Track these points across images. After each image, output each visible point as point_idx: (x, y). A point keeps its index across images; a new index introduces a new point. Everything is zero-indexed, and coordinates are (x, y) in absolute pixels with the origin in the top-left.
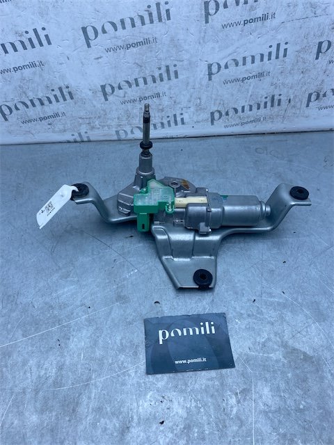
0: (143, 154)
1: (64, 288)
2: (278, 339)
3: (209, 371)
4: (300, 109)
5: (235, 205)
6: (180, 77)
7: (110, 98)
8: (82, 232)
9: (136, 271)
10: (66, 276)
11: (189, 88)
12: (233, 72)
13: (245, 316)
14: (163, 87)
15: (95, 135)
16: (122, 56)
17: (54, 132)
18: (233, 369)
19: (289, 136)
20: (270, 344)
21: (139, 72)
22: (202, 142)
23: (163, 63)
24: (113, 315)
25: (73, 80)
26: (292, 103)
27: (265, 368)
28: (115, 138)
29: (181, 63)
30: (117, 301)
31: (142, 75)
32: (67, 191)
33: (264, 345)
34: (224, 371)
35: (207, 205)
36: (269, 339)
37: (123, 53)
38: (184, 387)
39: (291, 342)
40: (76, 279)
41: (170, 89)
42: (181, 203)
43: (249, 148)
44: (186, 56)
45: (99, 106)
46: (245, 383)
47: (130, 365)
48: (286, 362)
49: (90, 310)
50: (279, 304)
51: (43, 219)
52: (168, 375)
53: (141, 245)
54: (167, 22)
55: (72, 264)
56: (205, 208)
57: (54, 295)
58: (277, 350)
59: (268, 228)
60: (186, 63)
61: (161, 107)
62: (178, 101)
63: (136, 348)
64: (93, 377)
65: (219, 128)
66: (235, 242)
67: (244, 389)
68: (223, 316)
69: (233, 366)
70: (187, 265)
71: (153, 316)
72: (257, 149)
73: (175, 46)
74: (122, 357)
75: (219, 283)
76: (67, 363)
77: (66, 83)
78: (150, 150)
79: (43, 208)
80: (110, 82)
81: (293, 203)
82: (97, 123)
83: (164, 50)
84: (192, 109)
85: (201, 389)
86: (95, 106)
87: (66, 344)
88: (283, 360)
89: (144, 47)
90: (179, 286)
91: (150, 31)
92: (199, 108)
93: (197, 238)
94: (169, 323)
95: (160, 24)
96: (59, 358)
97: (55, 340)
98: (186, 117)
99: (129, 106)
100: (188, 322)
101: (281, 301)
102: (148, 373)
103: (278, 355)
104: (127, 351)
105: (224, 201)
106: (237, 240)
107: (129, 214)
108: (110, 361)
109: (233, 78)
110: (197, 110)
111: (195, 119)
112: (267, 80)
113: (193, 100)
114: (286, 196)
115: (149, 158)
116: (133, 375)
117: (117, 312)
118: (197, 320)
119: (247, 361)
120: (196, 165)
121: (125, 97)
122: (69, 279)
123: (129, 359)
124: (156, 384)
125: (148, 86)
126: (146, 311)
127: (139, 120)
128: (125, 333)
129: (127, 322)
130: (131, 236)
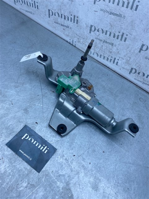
0: (81, 62)
1: (11, 90)
2: (68, 179)
3: (28, 165)
5: (100, 110)
6: (127, 42)
7: (92, 33)
8: (38, 76)
9: (42, 105)
10: (16, 87)
11: (128, 50)
13: (64, 158)
14: (117, 42)
15: (78, 45)
16: (106, 16)
17: (64, 33)
18: (38, 173)
20: (63, 178)
21: (110, 28)
22: (120, 78)
23: (122, 31)
24: (17, 114)
25: (81, 16)
27: (50, 185)
29: (130, 36)
30: (24, 110)
31: (110, 31)
33: (59, 176)
34: (34, 170)
35: (88, 101)
36: (64, 175)
37: (107, 15)
38: (13, 162)
39: (71, 185)
40: (18, 91)
41: (119, 45)
42: (79, 92)
43: (138, 95)
44: (134, 34)
45: (86, 33)
46: (36, 183)
47: (4, 136)
48: (61, 191)
49: (12, 105)
50: (83, 166)
51: (24, 59)
52: (13, 152)
54: (134, 11)
55: (23, 84)
56: (85, 101)
57: (6, 90)
58: (63, 183)
59: (109, 132)
60: (132, 37)
61: (111, 51)
62: (120, 53)
63: (12, 132)
65: (132, 77)
66: (91, 127)
67: (33, 185)
68: (55, 150)
69: (39, 172)
71: (30, 127)
72: (141, 98)
73: (132, 26)
74: (4, 131)
75: (68, 137)
77: (78, 15)
78: (85, 62)
80: (95, 25)
81: (126, 130)
82: (82, 40)
83: (126, 25)
84: (124, 61)
85: (18, 168)
86: (84, 33)
88: (61, 189)
89: (118, 18)
91: (124, 12)
92: (128, 62)
93: (75, 112)
94: (32, 134)
95: (130, 10)
98: (120, 62)
99: (98, 41)
100: (39, 140)
101: (85, 166)
102: (7, 144)
103: (60, 185)
104: (8, 130)
105: (97, 105)
106: (93, 126)
107: (57, 82)
110: (126, 63)
111: (123, 66)
113: (127, 56)
114: (127, 125)
115: (82, 65)
116: (1, 140)
117: (19, 114)
118: (44, 142)
119: (47, 175)
120: (107, 85)
121: (98, 36)
122: (16, 89)
123: (6, 134)
124: (5, 151)
125: (110, 37)
126: (30, 122)
127: (99, 51)
128: (14, 124)
129: (19, 120)
130: (53, 92)
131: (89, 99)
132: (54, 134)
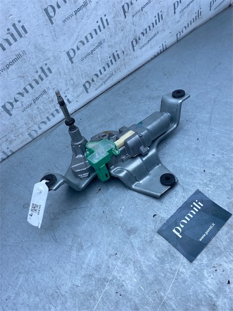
0: (70, 130)
1: (87, 256)
3: (222, 228)
4: (131, 54)
5: (151, 123)
6: (53, 71)
7: (13, 112)
8: (64, 212)
9: (123, 208)
10: (81, 247)
11: (62, 76)
12: (84, 50)
13: (208, 182)
14: (45, 84)
15: (15, 146)
16: (6, 76)
19: (134, 74)
21: (24, 81)
22: (89, 107)
23: (38, 67)
24: (136, 245)
26: (125, 53)
28: (30, 139)
29: (49, 61)
30: (129, 235)
31: (27, 83)
34: (229, 221)
37: (6, 73)
38: (218, 250)
40: (89, 244)
41: (50, 83)
42: (119, 143)
43: (119, 94)
44: (50, 54)
45: (7, 123)
47: (176, 266)
49: (118, 255)
50: (218, 162)
51: (36, 219)
52: (203, 252)
53: (111, 190)
54: (26, 35)
55: (77, 236)
56: (137, 136)
57: (84, 266)
59: (175, 126)
60: (52, 59)
61: (50, 99)
63: (169, 252)
64: (163, 295)
65: (93, 93)
68: (198, 192)
69: (231, 215)
70: (151, 180)
71: (160, 226)
72: (123, 92)
73: (40, 50)
74: (167, 266)
75: (177, 176)
76: (137, 301)
79: (30, 212)
80: (7, 100)
81: (181, 101)
82: (12, 136)
83: (34, 57)
84: (71, 89)
85: (228, 242)
86: (4, 125)
87: (124, 291)
89: (19, 61)
90: (159, 194)
91: (17, 48)
92: (75, 86)
93: (144, 159)
94: (174, 221)
95: (22, 39)
96: (129, 304)
97: (114, 295)
98: (69, 97)
99: (29, 110)
100: (183, 212)
101: (217, 160)
102: (191, 261)
104: (166, 259)
105: (143, 125)
107: (89, 176)
108: (162, 275)
109: (85, 54)
110: (74, 88)
111: (76, 95)
112: (105, 45)
113: (68, 82)
114: (173, 100)
115: (77, 130)
116: (184, 270)
117: (136, 241)
118: (187, 206)
120: (98, 122)
121: (23, 105)
122: (84, 248)
123: (172, 263)
124: (202, 264)
125: (35, 89)
126: (153, 226)
127: (41, 117)
128: (154, 250)
129: (148, 243)
130: (100, 190)
131: (134, 133)
132: (173, 193)
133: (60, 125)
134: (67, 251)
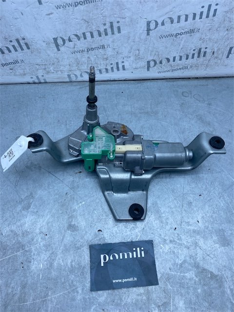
0: (89, 106)
1: (26, 217)
2: (192, 261)
3: (139, 288)
4: (220, 59)
5: (164, 153)
6: (123, 32)
7: (62, 49)
8: (40, 168)
9: (83, 203)
10: (27, 208)
11: (130, 41)
12: (168, 28)
13: (168, 241)
14: (107, 40)
15: (50, 78)
16: (70, 13)
17: (15, 75)
18: (157, 286)
20: (187, 265)
21: (87, 27)
22: (139, 85)
23: (108, 20)
24: (66, 241)
25: (28, 33)
26: (215, 55)
27: (182, 285)
28: (68, 80)
29: (124, 20)
30: (68, 229)
31: (89, 30)
32: (24, 141)
33: (181, 265)
34: (150, 288)
36: (185, 261)
37: (72, 10)
38: (119, 301)
39: (201, 263)
40: (35, 210)
41: (113, 42)
44: (128, 14)
45: (52, 55)
46: (165, 298)
47: (78, 284)
48: (197, 280)
49: (47, 237)
50: (194, 231)
51: (6, 163)
52: (107, 291)
53: (88, 179)
55: (32, 196)
56: (140, 155)
57: (18, 224)
58: (191, 270)
59: (189, 168)
60: (127, 20)
61: (105, 57)
62: (120, 51)
63: (83, 269)
64: (50, 294)
65: (154, 73)
66: (162, 178)
67: (165, 303)
68: (150, 243)
69: (157, 284)
70: (124, 199)
71: (96, 243)
72: (183, 92)
73: (119, 5)
74: (72, 277)
75: (149, 213)
76: (29, 282)
77: (22, 36)
78: (96, 103)
79: (6, 154)
80: (61, 35)
81: (212, 152)
82: (51, 68)
83: (109, 8)
84: (132, 58)
85: (132, 302)
86: (49, 55)
87: (28, 266)
88: (195, 278)
89: (91, 5)
90: (118, 218)
92: (138, 58)
93: (133, 177)
94: (108, 248)
96: (22, 278)
97: (19, 263)
98: (126, 64)
99: (78, 55)
100: (123, 248)
101: (196, 229)
102: (92, 290)
103: (191, 275)
104: (76, 272)
105: (156, 149)
106: (164, 175)
107: (78, 156)
108: (63, 280)
109: (168, 34)
110: (136, 60)
111: (134, 66)
112: (197, 35)
113: (133, 51)
114: (206, 145)
115: (94, 110)
116: (80, 292)
117: (68, 239)
118: (130, 246)
119: (168, 279)
120: (134, 107)
121: (74, 48)
122: (30, 210)
123: (78, 279)
124: (98, 300)
125: (94, 39)
126: (90, 237)
127: (87, 67)
128: (74, 257)
129: (76, 247)
130: (80, 172)
131: (141, 149)
132: (131, 225)
133: (101, 84)
134: (17, 201)
